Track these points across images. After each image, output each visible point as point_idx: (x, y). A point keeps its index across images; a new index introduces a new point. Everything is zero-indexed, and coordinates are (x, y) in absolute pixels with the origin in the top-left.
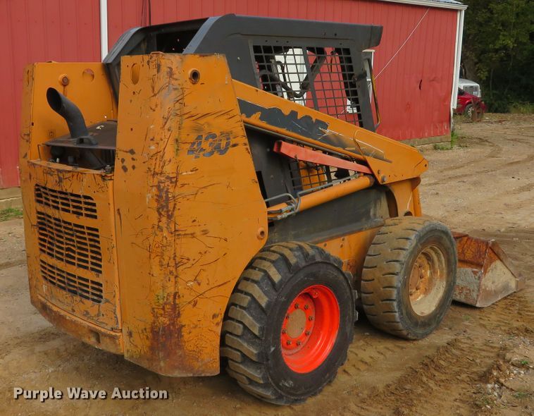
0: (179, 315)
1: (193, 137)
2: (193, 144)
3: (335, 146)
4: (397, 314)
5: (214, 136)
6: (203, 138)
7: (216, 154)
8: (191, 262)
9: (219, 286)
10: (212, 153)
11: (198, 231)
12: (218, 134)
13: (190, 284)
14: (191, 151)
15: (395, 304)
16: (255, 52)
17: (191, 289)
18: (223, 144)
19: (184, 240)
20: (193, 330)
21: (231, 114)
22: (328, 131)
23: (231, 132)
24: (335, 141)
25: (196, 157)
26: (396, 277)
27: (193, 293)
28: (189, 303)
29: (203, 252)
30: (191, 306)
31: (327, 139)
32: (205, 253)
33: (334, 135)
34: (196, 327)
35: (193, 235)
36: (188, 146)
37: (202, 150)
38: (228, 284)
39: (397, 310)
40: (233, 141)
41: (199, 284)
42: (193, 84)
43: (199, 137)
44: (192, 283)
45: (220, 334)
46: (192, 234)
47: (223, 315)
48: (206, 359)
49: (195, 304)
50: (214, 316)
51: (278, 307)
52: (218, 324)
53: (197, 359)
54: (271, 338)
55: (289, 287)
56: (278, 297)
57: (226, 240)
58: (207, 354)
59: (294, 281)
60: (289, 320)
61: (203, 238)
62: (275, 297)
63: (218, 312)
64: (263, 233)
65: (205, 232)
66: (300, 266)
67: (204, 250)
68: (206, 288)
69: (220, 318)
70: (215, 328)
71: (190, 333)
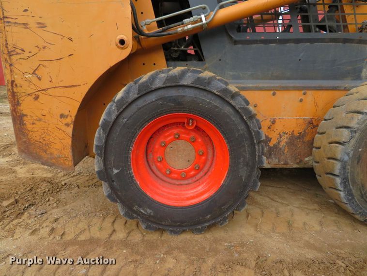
0: (19, 104)
4: (342, 194)
8: (26, 54)
9: (66, 87)
11: (32, 22)
13: (27, 76)
15: (338, 180)
17: (29, 81)
19: (15, 29)
20: (37, 123)
26: (341, 147)
27: (32, 86)
28: (29, 95)
29: (41, 47)
30: (31, 98)
32: (44, 48)
34: (40, 120)
35: (26, 25)
38: (78, 88)
39: (340, 188)
41: (40, 79)
44: (30, 76)
45: (71, 136)
46: (24, 24)
47: (73, 118)
48: (56, 153)
49: (37, 98)
50: (62, 116)
51: (118, 129)
52: (67, 125)
53: (45, 151)
54: (112, 159)
55: (134, 108)
56: (118, 117)
57: (70, 39)
58: (56, 149)
59: (141, 103)
60: (168, 150)
61: (40, 31)
62: (114, 117)
63: (67, 113)
64: (122, 42)
65: (42, 26)
66: (154, 87)
67: (41, 44)
68: (49, 85)
69: (70, 120)
70: (64, 128)
71: (33, 124)
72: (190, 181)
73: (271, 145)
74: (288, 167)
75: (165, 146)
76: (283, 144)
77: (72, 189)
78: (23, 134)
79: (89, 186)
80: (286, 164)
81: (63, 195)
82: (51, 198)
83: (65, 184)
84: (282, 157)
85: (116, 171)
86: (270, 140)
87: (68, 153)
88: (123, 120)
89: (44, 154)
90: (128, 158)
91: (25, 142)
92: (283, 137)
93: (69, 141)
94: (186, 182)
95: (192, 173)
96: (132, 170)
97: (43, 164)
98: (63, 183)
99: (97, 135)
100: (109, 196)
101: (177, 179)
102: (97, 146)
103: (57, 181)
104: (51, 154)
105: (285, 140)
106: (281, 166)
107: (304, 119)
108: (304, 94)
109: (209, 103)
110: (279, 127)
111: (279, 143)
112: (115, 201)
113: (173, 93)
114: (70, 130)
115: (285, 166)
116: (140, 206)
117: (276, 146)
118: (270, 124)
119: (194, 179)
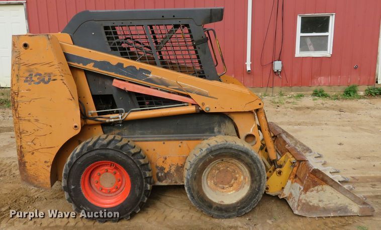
0: (23, 156)
1: (27, 74)
2: (27, 78)
3: (160, 85)
5: (40, 75)
6: (34, 75)
7: (42, 84)
8: (29, 133)
9: (48, 148)
10: (39, 83)
11: (32, 119)
12: (43, 74)
13: (29, 143)
14: (26, 81)
16: (105, 30)
17: (30, 146)
18: (47, 79)
19: (24, 122)
20: (33, 166)
21: (51, 64)
22: (151, 76)
23: (52, 73)
24: (159, 82)
25: (29, 84)
27: (31, 148)
28: (29, 152)
29: (36, 130)
30: (30, 154)
31: (151, 80)
32: (38, 130)
33: (157, 78)
34: (34, 164)
35: (29, 121)
36: (24, 78)
37: (33, 81)
38: (54, 148)
40: (53, 78)
41: (35, 144)
42: (26, 49)
43: (31, 75)
47: (51, 163)
48: (42, 181)
49: (33, 154)
50: (45, 162)
51: (76, 167)
52: (48, 166)
53: (36, 180)
54: (71, 181)
55: (84, 157)
56: (76, 161)
57: (51, 126)
58: (42, 179)
59: (88, 155)
60: (101, 177)
61: (36, 123)
62: (74, 161)
63: (48, 160)
64: (76, 127)
65: (37, 120)
66: (95, 148)
67: (36, 128)
68: (39, 147)
69: (50, 164)
70: (46, 168)
71: (31, 166)
72: (113, 194)
73: (166, 171)
74: (178, 184)
75: (100, 175)
76: (172, 171)
77: (42, 201)
78: (25, 172)
79: (53, 199)
80: (176, 182)
81: (37, 204)
82: (30, 206)
83: (37, 197)
84: (173, 179)
85: (73, 187)
86: (165, 169)
87: (48, 181)
88: (79, 163)
89: (35, 182)
90: (80, 181)
91: (26, 176)
92: (172, 167)
93: (49, 175)
94: (111, 195)
95: (114, 190)
96: (81, 187)
97: (35, 187)
98: (36, 197)
99: (64, 168)
100: (68, 200)
101: (105, 193)
102: (64, 174)
103: (32, 195)
104: (39, 181)
105: (173, 169)
106: (173, 184)
107: (183, 157)
108: (181, 143)
109: (121, 158)
110: (169, 161)
111: (170, 170)
112: (70, 202)
113: (103, 152)
114: (49, 169)
115: (176, 184)
116: (83, 206)
117: (168, 172)
118: (163, 160)
119: (115, 194)
